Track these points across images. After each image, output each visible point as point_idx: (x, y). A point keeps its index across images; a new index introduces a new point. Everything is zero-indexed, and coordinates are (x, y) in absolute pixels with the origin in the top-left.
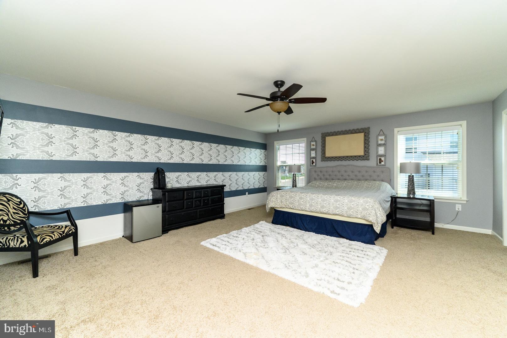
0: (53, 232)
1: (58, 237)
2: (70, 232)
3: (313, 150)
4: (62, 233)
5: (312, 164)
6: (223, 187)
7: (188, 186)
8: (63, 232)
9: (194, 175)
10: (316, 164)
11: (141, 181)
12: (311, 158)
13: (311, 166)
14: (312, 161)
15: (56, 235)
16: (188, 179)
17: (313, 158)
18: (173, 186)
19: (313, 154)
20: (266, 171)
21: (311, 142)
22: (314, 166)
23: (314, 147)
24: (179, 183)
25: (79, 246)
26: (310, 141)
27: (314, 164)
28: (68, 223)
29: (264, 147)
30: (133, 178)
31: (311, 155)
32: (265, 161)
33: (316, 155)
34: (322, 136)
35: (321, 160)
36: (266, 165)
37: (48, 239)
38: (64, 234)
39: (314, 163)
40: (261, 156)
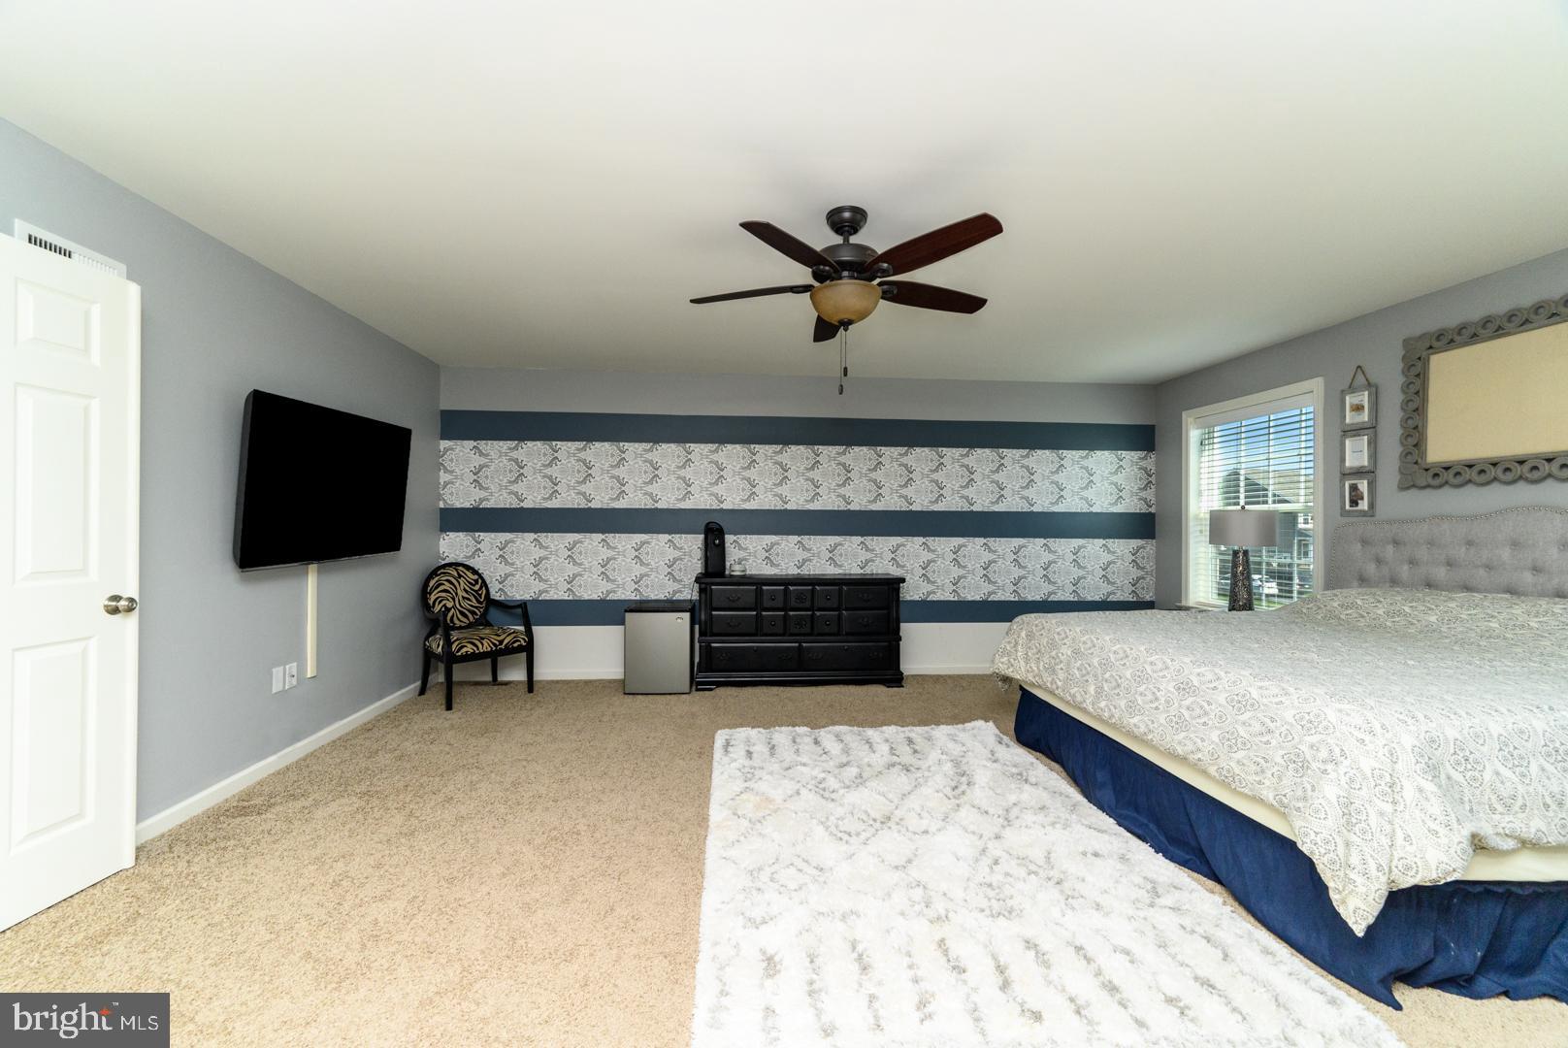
0: (483, 639)
1: (489, 649)
2: (515, 645)
3: (1356, 431)
4: (497, 643)
5: (1354, 502)
6: (893, 584)
7: (799, 574)
8: (501, 642)
9: (820, 544)
10: (1372, 505)
11: (677, 554)
12: (1345, 475)
13: (1344, 513)
14: (1354, 488)
15: (486, 644)
16: (801, 555)
17: (1359, 473)
18: (748, 572)
19: (1357, 453)
20: (1153, 537)
21: (1343, 393)
22: (1363, 514)
23: (1365, 417)
24: (773, 564)
25: (535, 679)
26: (1343, 391)
27: (1364, 505)
28: (522, 628)
29: (1143, 438)
30: (660, 546)
31: (1343, 460)
32: (1150, 494)
33: (1374, 456)
34: (1404, 357)
35: (1396, 483)
36: (1153, 510)
37: (469, 649)
38: (503, 646)
39: (1362, 499)
40: (1119, 478)
